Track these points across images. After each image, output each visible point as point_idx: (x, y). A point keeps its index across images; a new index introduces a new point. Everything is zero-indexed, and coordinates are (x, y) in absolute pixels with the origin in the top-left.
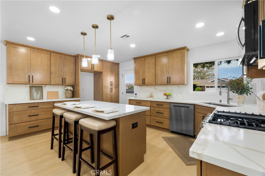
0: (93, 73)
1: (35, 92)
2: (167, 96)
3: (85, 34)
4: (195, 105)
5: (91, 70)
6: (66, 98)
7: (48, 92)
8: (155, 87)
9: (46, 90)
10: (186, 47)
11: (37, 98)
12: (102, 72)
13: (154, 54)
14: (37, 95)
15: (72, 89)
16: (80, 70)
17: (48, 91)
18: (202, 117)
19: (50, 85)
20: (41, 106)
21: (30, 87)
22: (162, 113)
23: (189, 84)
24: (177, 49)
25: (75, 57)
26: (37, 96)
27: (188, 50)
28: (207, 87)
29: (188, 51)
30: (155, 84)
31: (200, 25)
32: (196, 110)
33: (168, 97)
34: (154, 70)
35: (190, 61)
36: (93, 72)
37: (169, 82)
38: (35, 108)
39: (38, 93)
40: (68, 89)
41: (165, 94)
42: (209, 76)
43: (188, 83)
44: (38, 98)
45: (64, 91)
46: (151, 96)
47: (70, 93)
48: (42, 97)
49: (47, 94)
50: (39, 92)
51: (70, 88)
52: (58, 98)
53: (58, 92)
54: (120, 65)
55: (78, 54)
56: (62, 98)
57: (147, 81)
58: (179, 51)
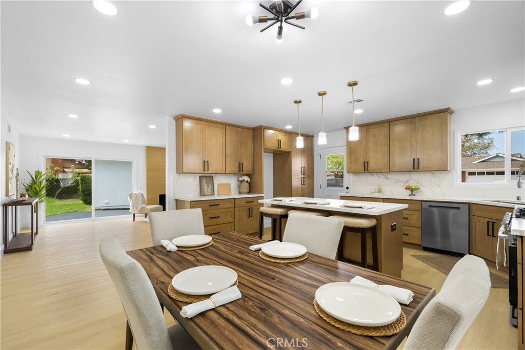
0: (272, 154)
1: (205, 184)
2: (412, 190)
3: (300, 102)
4: (470, 204)
5: (276, 149)
6: (240, 193)
7: (219, 185)
8: (385, 176)
9: (217, 181)
10: (449, 108)
12: (291, 152)
13: (387, 120)
14: (208, 189)
15: (249, 180)
16: (263, 151)
17: (220, 183)
18: (487, 222)
19: (226, 173)
20: (221, 205)
21: (200, 177)
22: (407, 218)
23: (454, 170)
24: (432, 112)
25: (254, 130)
26: (208, 191)
27: (452, 112)
28: (469, 173)
29: (451, 114)
30: (389, 170)
31: (485, 82)
32: (474, 212)
33: (413, 193)
34: (386, 147)
35: (455, 132)
36: (272, 151)
37: (416, 167)
38: (216, 207)
39: (208, 186)
40: (244, 180)
41: (407, 188)
42: (472, 149)
43: (452, 168)
44: (209, 194)
45: (237, 182)
46: (380, 191)
47: (245, 187)
48: (213, 193)
49: (218, 187)
50: (210, 184)
51: (247, 178)
52: (230, 194)
53: (230, 184)
54: (314, 138)
55: (261, 126)
56: (235, 194)
57: (372, 165)
58: (435, 115)
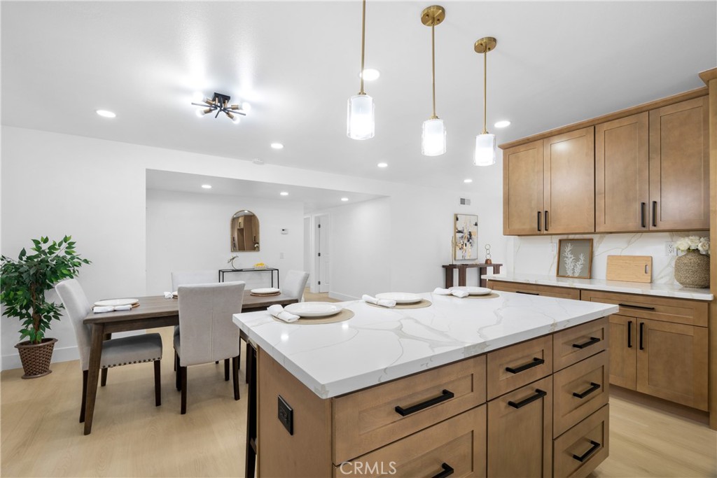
1: (569, 256)
7: (611, 258)
9: (605, 250)
11: (574, 273)
14: (575, 266)
17: (612, 254)
21: (561, 241)
26: (573, 269)
39: (577, 260)
44: (576, 275)
48: (589, 273)
49: (608, 264)
50: (582, 257)
53: (649, 259)
